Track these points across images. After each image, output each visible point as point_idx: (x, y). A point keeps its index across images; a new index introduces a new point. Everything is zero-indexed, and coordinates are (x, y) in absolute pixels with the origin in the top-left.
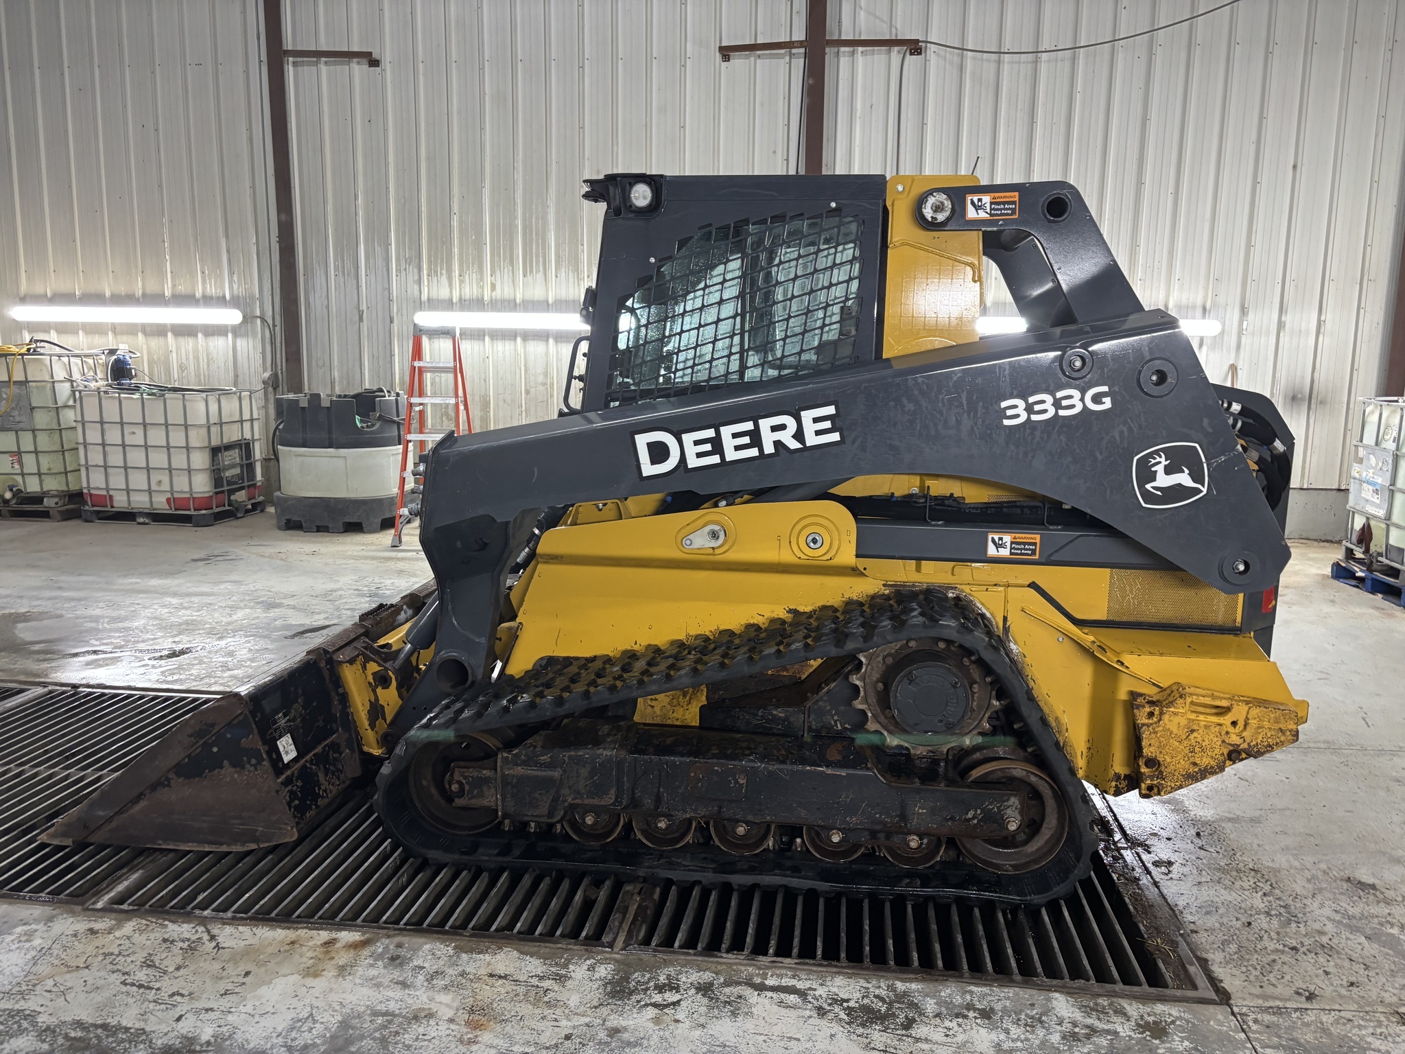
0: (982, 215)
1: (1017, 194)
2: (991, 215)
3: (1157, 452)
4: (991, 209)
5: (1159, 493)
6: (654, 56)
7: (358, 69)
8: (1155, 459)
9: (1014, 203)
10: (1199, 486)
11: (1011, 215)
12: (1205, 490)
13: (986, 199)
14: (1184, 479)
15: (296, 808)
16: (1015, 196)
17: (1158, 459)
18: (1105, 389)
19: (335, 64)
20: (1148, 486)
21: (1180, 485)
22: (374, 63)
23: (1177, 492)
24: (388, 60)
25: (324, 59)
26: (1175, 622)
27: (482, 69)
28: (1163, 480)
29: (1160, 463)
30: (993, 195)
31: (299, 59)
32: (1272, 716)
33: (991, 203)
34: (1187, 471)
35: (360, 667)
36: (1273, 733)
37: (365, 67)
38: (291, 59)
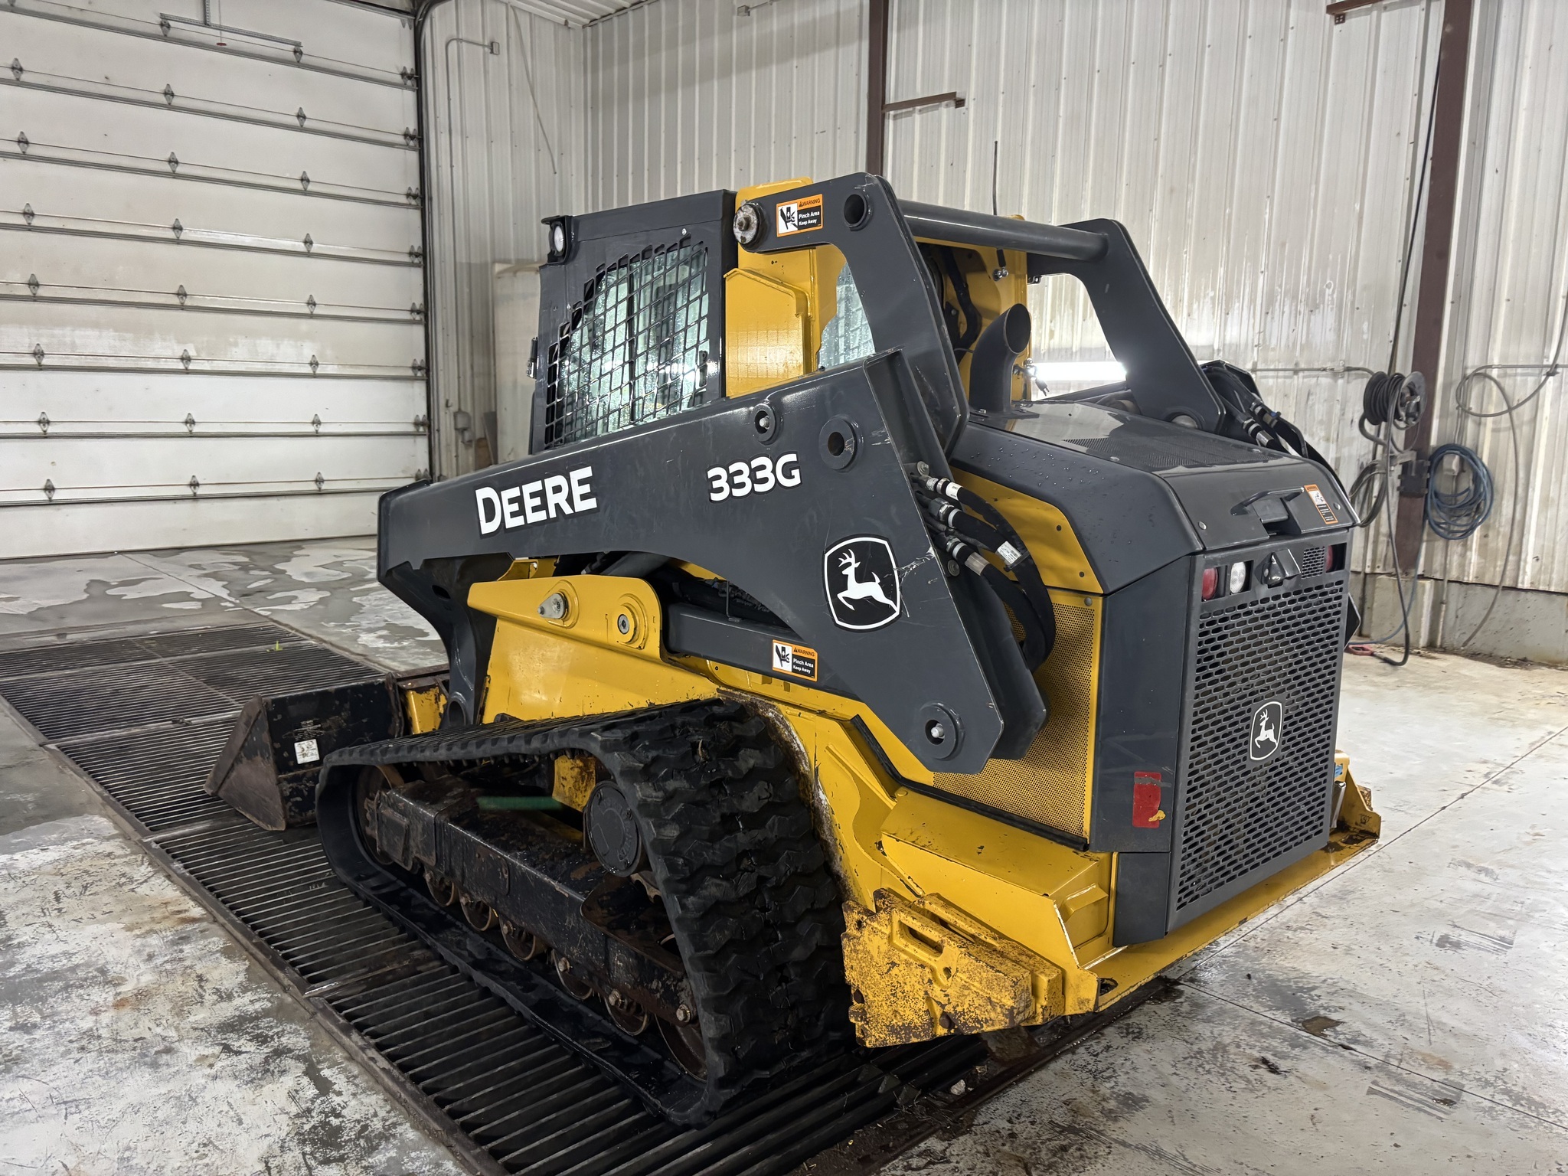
0: (792, 229)
1: (820, 196)
2: (800, 227)
3: (845, 549)
4: (799, 220)
5: (851, 607)
6: (1249, 34)
7: (945, 111)
8: (845, 558)
9: (817, 209)
10: (890, 602)
11: (813, 225)
12: (897, 609)
13: (794, 207)
14: (873, 590)
15: (296, 804)
16: (818, 199)
17: (849, 560)
18: (792, 457)
19: (927, 110)
20: (840, 596)
21: (871, 598)
22: (960, 103)
23: (868, 609)
24: (972, 96)
25: (918, 108)
26: (1009, 810)
27: (1058, 89)
28: (856, 590)
29: (849, 564)
30: (799, 201)
31: (899, 112)
32: (984, 975)
33: (799, 212)
34: (878, 580)
35: (433, 698)
36: (981, 1002)
37: (952, 108)
38: (892, 113)
